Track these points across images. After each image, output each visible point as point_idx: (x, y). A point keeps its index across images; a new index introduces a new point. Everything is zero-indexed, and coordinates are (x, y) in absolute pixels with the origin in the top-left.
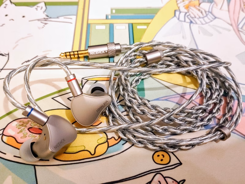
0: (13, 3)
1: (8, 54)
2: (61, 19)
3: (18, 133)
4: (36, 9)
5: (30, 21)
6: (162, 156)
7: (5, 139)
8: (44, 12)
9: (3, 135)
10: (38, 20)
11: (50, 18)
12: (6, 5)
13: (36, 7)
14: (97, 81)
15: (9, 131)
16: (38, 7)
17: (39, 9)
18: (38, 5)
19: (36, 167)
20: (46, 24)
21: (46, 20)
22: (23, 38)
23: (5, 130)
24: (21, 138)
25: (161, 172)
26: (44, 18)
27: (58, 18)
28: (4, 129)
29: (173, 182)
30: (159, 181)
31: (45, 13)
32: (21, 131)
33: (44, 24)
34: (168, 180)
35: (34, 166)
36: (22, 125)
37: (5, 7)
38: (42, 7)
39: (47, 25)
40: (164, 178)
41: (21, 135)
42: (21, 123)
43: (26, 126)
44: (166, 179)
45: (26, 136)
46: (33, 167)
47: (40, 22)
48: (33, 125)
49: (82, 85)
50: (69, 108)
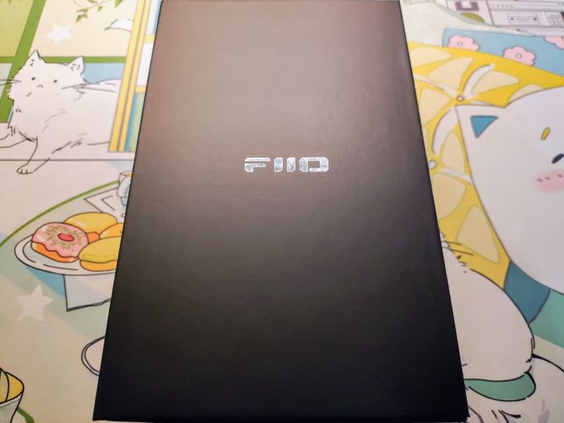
0: (42, 58)
1: (37, 139)
2: (102, 85)
3: (48, 240)
4: (72, 68)
5: (63, 88)
7: (34, 246)
8: (81, 74)
9: (32, 241)
10: (74, 87)
11: (89, 83)
12: (33, 60)
13: (71, 65)
15: (39, 238)
16: (74, 65)
17: (75, 67)
18: (75, 62)
19: (66, 277)
20: (83, 93)
21: (83, 88)
22: (54, 116)
23: (35, 236)
24: (51, 245)
26: (82, 84)
27: (98, 83)
28: (33, 235)
31: (83, 76)
32: (51, 238)
33: (79, 94)
35: (64, 275)
37: (31, 65)
38: (79, 66)
39: (85, 95)
41: (51, 242)
42: (51, 229)
43: (55, 232)
45: (56, 244)
46: (62, 276)
47: (75, 90)
48: (63, 231)
49: (119, 183)
50: (102, 212)
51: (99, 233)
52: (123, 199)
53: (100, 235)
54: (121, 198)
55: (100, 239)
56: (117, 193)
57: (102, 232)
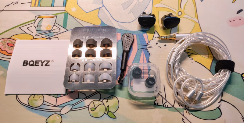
3: (2, 46)
14: (43, 18)
24: (4, 48)
32: (4, 45)
36: (4, 42)
43: (6, 42)
45: (6, 48)
48: (9, 42)
49: (35, 21)
50: (27, 34)
54: (36, 27)
56: (34, 25)
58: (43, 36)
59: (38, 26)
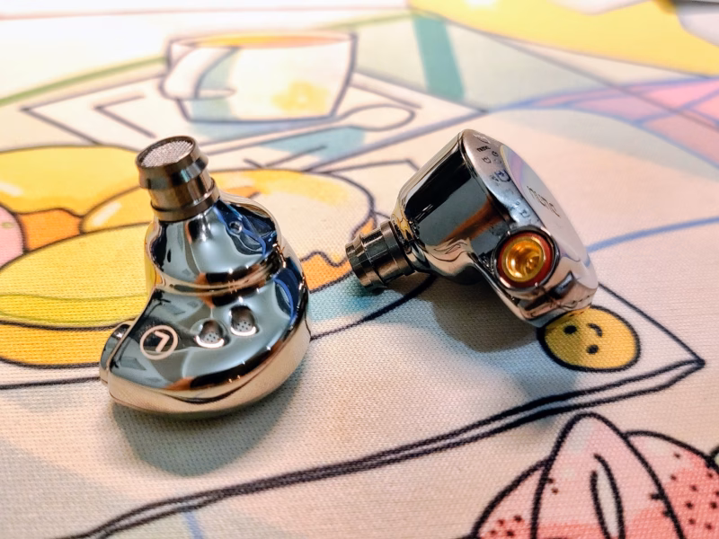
6: (593, 331)
14: (238, 48)
25: (599, 410)
29: (678, 456)
30: (599, 458)
34: (645, 445)
40: (625, 437)
44: (633, 439)
49: (169, 62)
50: (96, 143)
51: (80, 211)
52: (188, 105)
53: (82, 217)
54: (179, 101)
55: (82, 233)
56: (161, 89)
57: (95, 208)
58: (263, 155)
59: (203, 93)
